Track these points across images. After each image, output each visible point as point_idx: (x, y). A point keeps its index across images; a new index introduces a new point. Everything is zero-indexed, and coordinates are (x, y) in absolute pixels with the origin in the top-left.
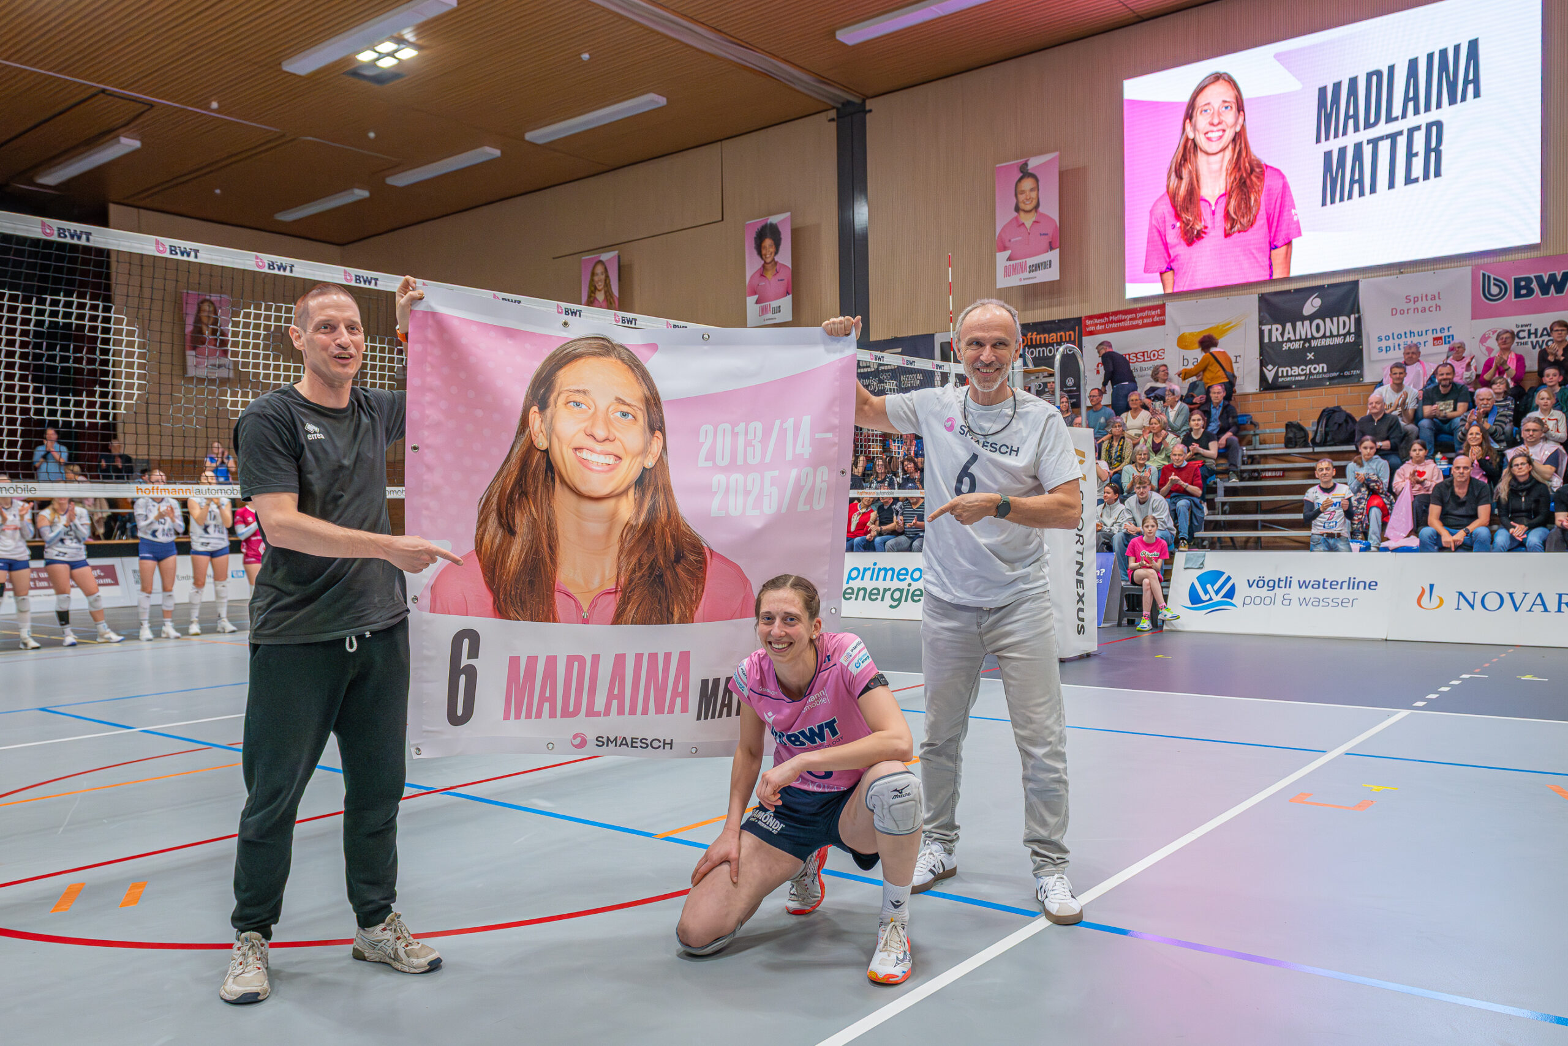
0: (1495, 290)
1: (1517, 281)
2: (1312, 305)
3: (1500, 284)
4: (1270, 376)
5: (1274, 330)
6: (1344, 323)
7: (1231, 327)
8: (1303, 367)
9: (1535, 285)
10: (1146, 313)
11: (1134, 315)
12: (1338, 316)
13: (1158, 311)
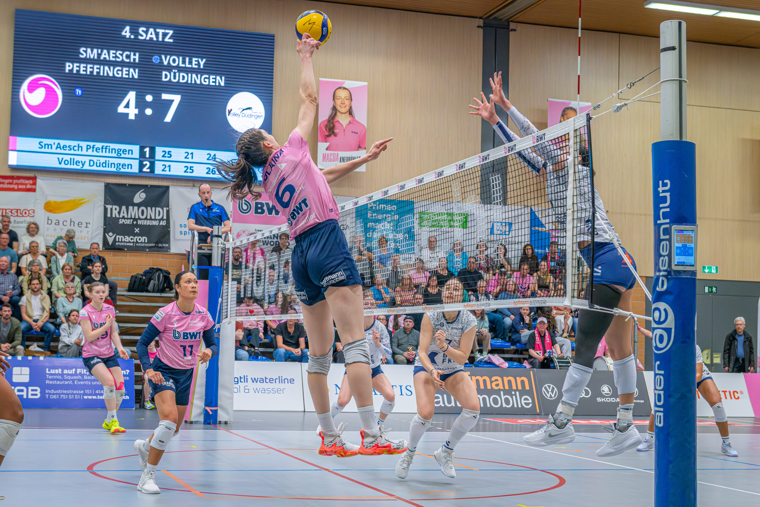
0: (245, 207)
1: (257, 204)
2: (140, 196)
3: (247, 203)
4: (110, 240)
5: (114, 209)
6: (159, 212)
7: (84, 202)
8: (132, 237)
9: (265, 208)
10: (21, 181)
11: (11, 181)
12: (156, 206)
13: (31, 182)
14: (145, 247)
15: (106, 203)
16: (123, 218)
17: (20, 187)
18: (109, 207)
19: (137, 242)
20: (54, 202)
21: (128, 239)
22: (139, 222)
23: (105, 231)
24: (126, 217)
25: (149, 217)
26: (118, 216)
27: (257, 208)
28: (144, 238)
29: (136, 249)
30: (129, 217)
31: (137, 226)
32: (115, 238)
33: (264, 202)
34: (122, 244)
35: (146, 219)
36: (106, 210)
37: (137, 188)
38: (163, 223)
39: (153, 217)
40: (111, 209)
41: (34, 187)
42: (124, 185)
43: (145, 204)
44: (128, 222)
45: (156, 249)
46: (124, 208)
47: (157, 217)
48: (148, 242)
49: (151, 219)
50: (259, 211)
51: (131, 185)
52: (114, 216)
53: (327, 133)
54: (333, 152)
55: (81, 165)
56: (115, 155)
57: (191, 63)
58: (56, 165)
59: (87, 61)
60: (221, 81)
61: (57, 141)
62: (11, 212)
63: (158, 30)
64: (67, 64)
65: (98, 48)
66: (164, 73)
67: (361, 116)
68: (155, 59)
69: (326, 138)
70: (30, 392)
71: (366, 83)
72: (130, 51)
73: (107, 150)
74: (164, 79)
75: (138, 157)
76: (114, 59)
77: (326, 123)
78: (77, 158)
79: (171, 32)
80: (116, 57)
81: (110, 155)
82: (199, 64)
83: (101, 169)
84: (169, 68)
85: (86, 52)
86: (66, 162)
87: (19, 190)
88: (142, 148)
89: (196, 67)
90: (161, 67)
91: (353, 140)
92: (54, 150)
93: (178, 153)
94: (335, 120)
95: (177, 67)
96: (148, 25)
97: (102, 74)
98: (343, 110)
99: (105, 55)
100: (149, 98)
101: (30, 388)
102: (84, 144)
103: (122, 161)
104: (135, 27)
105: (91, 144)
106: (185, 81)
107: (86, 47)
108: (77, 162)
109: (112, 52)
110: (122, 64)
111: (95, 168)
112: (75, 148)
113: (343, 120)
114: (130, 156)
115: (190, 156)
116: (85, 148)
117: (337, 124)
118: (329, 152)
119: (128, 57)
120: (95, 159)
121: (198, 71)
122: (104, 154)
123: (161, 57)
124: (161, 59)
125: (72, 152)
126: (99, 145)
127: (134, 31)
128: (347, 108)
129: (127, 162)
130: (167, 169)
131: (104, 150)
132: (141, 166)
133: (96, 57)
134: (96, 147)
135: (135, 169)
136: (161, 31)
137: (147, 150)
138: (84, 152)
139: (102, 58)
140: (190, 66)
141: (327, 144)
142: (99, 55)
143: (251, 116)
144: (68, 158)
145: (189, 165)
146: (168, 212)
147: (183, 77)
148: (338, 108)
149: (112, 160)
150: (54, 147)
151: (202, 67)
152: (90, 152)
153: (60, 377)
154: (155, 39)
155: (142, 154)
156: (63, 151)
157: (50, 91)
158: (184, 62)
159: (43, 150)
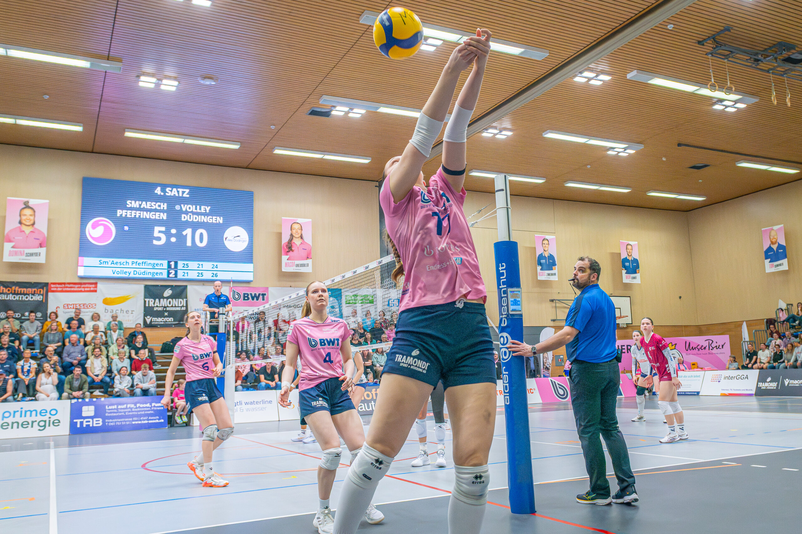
0: (237, 296)
1: (244, 294)
2: (168, 292)
3: (238, 294)
4: (148, 321)
5: (150, 302)
6: (181, 302)
7: (130, 298)
8: (163, 318)
9: (250, 296)
10: (87, 286)
11: (79, 286)
12: (178, 298)
13: (93, 286)
14: (172, 324)
15: (145, 297)
16: (157, 306)
17: (86, 289)
18: (147, 300)
19: (166, 321)
20: (110, 298)
21: (160, 319)
22: (168, 309)
23: (145, 315)
24: (159, 306)
25: (174, 306)
26: (153, 306)
27: (244, 297)
28: (171, 318)
29: (166, 326)
30: (161, 306)
31: (166, 311)
32: (151, 320)
33: (249, 293)
34: (156, 323)
35: (172, 306)
36: (145, 302)
37: (167, 287)
38: (184, 309)
39: (177, 305)
40: (149, 301)
41: (95, 289)
42: (158, 286)
43: (172, 297)
44: (160, 309)
45: (179, 325)
46: (157, 300)
47: (180, 305)
48: (174, 321)
49: (175, 307)
50: (246, 298)
51: (161, 286)
52: (150, 306)
53: (287, 250)
54: (291, 261)
55: (128, 274)
56: (151, 267)
57: (200, 209)
58: (111, 275)
59: (131, 209)
60: (220, 220)
61: (111, 260)
62: (80, 306)
63: (179, 190)
64: (118, 211)
65: (139, 201)
66: (183, 216)
67: (308, 239)
68: (177, 207)
69: (287, 253)
70: (95, 422)
71: (310, 220)
72: (161, 202)
73: (146, 264)
74: (183, 219)
75: (166, 268)
76: (150, 208)
77: (287, 244)
78: (125, 270)
79: (187, 191)
80: (151, 206)
81: (148, 267)
82: (206, 210)
83: (142, 276)
84: (186, 213)
85: (131, 203)
86: (118, 273)
87: (85, 291)
88: (169, 262)
89: (204, 211)
90: (181, 212)
91: (304, 254)
92: (109, 265)
93: (193, 265)
94: (292, 242)
95: (192, 212)
96: (173, 186)
97: (142, 217)
98: (297, 236)
99: (144, 205)
100: (174, 231)
101: (95, 420)
102: (130, 261)
103: (156, 271)
104: (164, 187)
105: (135, 260)
106: (197, 220)
107: (131, 200)
108: (125, 273)
109: (148, 203)
110: (156, 210)
111: (137, 276)
112: (124, 264)
113: (297, 242)
114: (161, 267)
115: (201, 266)
116: (130, 263)
117: (293, 244)
118: (289, 261)
119: (159, 206)
120: (137, 270)
121: (205, 214)
122: (143, 267)
123: (180, 205)
124: (181, 207)
125: (122, 266)
126: (140, 261)
127: (163, 190)
128: (300, 235)
129: (159, 271)
130: (186, 274)
131: (144, 264)
132: (169, 273)
133: (138, 207)
134: (138, 262)
135: (165, 276)
136: (181, 190)
137: (173, 264)
138: (130, 266)
139: (142, 207)
140: (200, 211)
141: (288, 257)
142: (140, 205)
143: (240, 241)
144: (119, 270)
145: (200, 272)
146: (187, 301)
147: (196, 218)
148: (294, 235)
149: (149, 271)
150: (110, 263)
151: (208, 212)
152: (134, 266)
153: (116, 411)
154: (177, 195)
155: (169, 266)
156: (115, 266)
157: (107, 228)
158: (196, 209)
159: (102, 265)
